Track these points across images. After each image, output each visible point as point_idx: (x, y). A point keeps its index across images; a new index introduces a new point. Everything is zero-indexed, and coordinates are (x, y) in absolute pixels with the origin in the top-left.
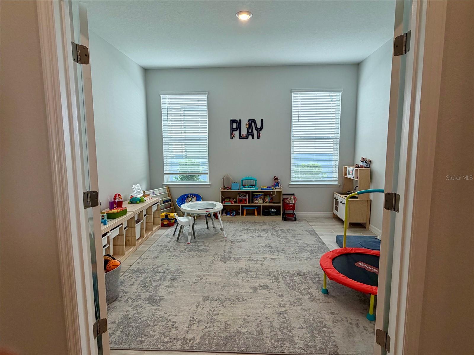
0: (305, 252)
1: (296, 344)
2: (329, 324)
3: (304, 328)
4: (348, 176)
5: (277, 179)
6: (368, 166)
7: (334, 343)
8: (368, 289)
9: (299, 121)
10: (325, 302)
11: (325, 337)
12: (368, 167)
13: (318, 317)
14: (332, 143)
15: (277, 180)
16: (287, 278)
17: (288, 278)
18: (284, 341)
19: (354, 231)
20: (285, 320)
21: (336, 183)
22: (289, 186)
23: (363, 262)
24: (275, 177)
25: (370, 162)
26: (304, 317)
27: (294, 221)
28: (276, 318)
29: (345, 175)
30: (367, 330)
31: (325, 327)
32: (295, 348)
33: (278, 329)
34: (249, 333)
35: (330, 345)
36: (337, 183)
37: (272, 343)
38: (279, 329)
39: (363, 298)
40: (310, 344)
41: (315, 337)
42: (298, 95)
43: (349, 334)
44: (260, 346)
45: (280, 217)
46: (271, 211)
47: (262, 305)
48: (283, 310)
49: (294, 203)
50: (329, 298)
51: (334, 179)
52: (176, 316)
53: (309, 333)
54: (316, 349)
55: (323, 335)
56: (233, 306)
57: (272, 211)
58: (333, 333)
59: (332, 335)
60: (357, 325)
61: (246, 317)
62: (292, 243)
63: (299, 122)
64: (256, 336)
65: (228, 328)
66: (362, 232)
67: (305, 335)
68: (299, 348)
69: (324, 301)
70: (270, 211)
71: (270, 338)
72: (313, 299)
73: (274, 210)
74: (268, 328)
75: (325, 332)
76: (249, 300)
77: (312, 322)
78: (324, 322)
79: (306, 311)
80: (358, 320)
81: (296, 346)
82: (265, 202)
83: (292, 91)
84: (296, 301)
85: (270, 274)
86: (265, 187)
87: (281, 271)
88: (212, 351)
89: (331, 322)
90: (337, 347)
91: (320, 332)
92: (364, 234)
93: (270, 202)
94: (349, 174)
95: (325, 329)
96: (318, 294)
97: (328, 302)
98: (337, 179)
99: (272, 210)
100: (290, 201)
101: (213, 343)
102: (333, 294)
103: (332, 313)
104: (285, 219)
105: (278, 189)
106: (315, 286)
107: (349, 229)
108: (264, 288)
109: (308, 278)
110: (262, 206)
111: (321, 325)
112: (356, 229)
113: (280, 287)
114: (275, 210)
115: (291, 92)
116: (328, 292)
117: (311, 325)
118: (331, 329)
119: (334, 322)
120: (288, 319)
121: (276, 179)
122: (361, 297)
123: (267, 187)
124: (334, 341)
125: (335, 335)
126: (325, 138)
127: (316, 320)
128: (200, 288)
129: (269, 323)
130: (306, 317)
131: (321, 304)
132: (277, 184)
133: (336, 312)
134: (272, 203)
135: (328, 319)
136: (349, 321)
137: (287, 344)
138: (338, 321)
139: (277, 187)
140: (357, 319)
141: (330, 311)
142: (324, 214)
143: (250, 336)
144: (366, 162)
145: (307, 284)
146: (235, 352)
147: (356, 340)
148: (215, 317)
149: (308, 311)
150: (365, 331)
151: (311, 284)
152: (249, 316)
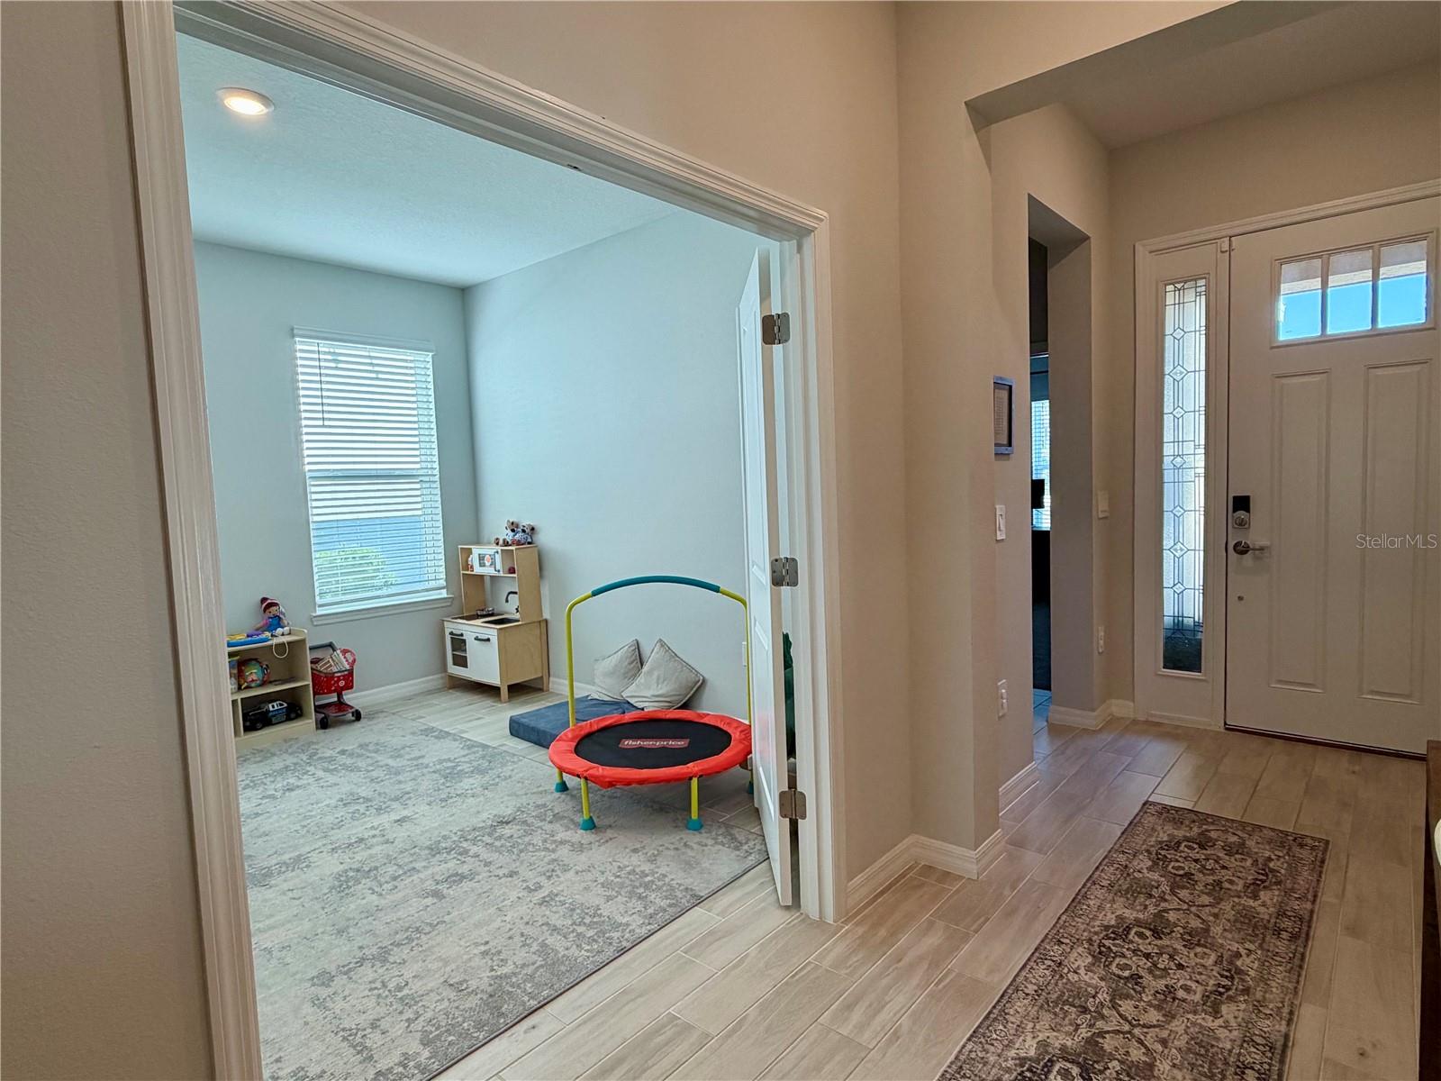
0: (466, 777)
1: (628, 925)
2: (646, 867)
3: (616, 897)
4: (478, 570)
5: (276, 604)
6: (529, 540)
7: (682, 888)
8: (683, 771)
9: (326, 423)
10: (607, 841)
11: (659, 888)
12: (529, 543)
13: (619, 867)
14: (418, 486)
15: (274, 608)
16: (484, 839)
17: (487, 839)
18: (604, 934)
19: (526, 703)
20: (567, 905)
21: (440, 594)
22: (312, 622)
23: (628, 738)
24: (264, 600)
25: (533, 529)
26: (596, 881)
27: (354, 721)
28: (548, 913)
29: (468, 570)
30: (706, 845)
31: (647, 875)
32: (634, 930)
33: (572, 925)
34: (524, 966)
35: (679, 894)
36: (444, 594)
37: (587, 951)
38: (574, 923)
39: (656, 806)
40: (651, 911)
41: (646, 897)
42: (316, 349)
43: (689, 865)
44: (571, 968)
45: (308, 724)
46: (271, 709)
47: (492, 910)
48: (546, 893)
49: (348, 667)
50: (605, 832)
51: (433, 584)
52: (282, 1060)
53: (630, 898)
54: (665, 910)
55: (654, 887)
56: (420, 949)
57: (276, 708)
58: (665, 876)
59: (667, 880)
60: (686, 845)
61: (483, 948)
62: (411, 771)
63: (326, 427)
64: (544, 960)
65: (466, 988)
66: (543, 700)
67: (630, 905)
68: (640, 926)
69: (602, 841)
70: (268, 711)
71: (574, 946)
72: (579, 848)
73: (281, 705)
74: (551, 935)
75: (653, 882)
76: (447, 918)
77: (618, 880)
78: (637, 870)
79: (589, 871)
80: (682, 839)
81: (631, 928)
82: (246, 684)
83: (295, 331)
84: (552, 867)
85: (434, 850)
86: (242, 637)
87: (456, 833)
88: (484, 1042)
89: (649, 864)
90: (692, 890)
91: (647, 886)
92: (548, 702)
93: (263, 684)
94: (482, 565)
95: (649, 878)
96: (581, 836)
97: (611, 839)
98: (443, 583)
99: (273, 707)
100: (331, 666)
101: (469, 1030)
102: (606, 822)
103: (635, 851)
104: (324, 724)
105: (283, 635)
106: (557, 826)
107: (509, 701)
108: (455, 881)
109: (530, 820)
110: (242, 699)
111: (637, 876)
112: (523, 698)
113: (490, 863)
114: (285, 705)
115: (293, 336)
116: (594, 823)
117: (622, 886)
118: (657, 873)
119: (651, 862)
120: (571, 900)
121: (267, 605)
122: (652, 807)
123: (248, 636)
124: (680, 885)
125: (671, 877)
126: (397, 473)
127: (622, 874)
128: (267, 972)
129: (545, 928)
130: (601, 880)
131: (602, 848)
132: (276, 622)
133: (638, 846)
134: (270, 685)
135: (637, 862)
136: (672, 847)
137: (616, 935)
138: (655, 856)
139: (280, 630)
140: (678, 838)
141: (627, 850)
142: (423, 686)
143: (532, 968)
144: (524, 531)
145: (540, 831)
146: (535, 1007)
147: (706, 864)
148: (406, 991)
149: (592, 869)
150: (705, 848)
151: (548, 827)
152: (487, 943)
